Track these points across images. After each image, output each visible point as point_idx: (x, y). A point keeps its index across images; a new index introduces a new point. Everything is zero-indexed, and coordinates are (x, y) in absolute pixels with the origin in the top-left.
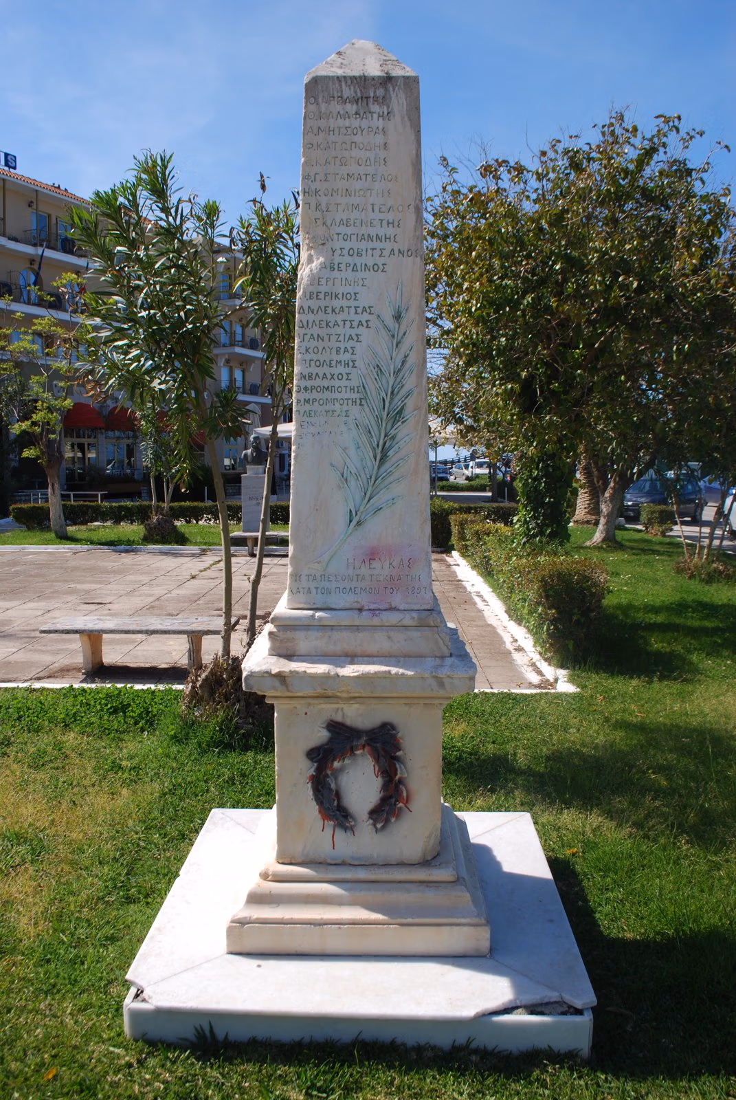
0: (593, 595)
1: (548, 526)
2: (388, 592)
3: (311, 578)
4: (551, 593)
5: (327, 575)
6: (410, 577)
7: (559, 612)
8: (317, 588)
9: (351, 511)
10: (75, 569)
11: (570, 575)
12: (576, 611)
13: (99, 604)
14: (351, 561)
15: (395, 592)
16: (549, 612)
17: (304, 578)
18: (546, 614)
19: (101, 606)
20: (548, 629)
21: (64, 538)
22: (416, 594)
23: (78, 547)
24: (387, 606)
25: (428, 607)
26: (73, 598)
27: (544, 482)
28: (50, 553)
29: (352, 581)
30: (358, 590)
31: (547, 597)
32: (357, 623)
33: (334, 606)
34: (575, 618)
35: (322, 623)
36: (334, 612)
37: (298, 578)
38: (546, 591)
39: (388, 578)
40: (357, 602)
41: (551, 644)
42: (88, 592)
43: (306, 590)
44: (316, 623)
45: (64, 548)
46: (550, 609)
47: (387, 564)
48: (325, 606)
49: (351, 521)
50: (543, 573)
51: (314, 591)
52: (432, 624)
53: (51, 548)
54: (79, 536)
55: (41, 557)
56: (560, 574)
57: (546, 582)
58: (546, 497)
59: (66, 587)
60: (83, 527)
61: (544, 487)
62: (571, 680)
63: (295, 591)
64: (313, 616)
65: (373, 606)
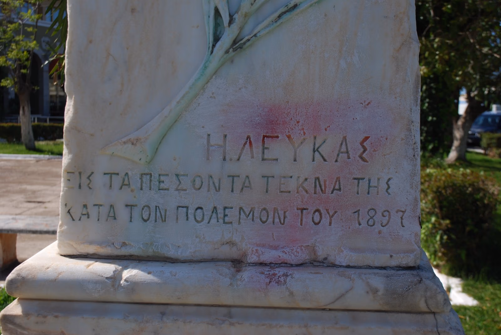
0: (486, 206)
1: (430, 142)
2: (308, 219)
3: (117, 181)
4: (445, 203)
5: (155, 176)
6: (364, 184)
7: (452, 223)
8: (130, 206)
9: (217, 11)
10: (33, 173)
11: (465, 186)
12: (469, 221)
13: (39, 202)
14: (216, 140)
15: (325, 220)
16: (442, 221)
17: (99, 180)
18: (440, 224)
19: (40, 204)
20: (441, 238)
21: (32, 149)
22: (378, 227)
23: (42, 156)
24: (304, 256)
25: (409, 260)
26: (20, 197)
27: (428, 103)
28: (18, 161)
29: (218, 190)
30: (233, 214)
31: (441, 208)
32: (227, 298)
33: (171, 253)
34: (468, 229)
35: (136, 298)
36: (168, 269)
37: (84, 181)
38: (440, 202)
39: (309, 186)
40: (231, 243)
41: (444, 254)
42: (34, 192)
43: (104, 210)
44: (121, 297)
45: (31, 157)
46: (443, 218)
47: (306, 151)
48: (150, 252)
49: (217, 39)
50: (438, 184)
51: (123, 213)
52: (423, 306)
53: (20, 157)
54: (45, 148)
55: (9, 164)
56: (454, 185)
57: (440, 192)
58: (429, 116)
59: (17, 187)
60: (51, 143)
61: (427, 108)
62: (466, 290)
63: (77, 213)
64: (115, 278)
65: (269, 256)
